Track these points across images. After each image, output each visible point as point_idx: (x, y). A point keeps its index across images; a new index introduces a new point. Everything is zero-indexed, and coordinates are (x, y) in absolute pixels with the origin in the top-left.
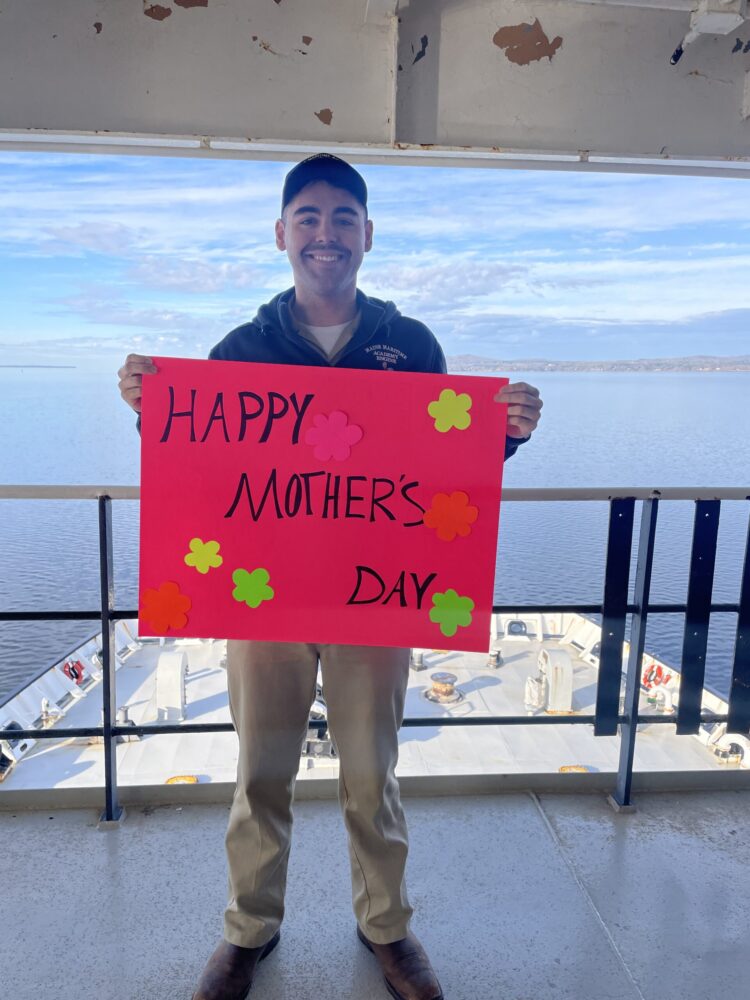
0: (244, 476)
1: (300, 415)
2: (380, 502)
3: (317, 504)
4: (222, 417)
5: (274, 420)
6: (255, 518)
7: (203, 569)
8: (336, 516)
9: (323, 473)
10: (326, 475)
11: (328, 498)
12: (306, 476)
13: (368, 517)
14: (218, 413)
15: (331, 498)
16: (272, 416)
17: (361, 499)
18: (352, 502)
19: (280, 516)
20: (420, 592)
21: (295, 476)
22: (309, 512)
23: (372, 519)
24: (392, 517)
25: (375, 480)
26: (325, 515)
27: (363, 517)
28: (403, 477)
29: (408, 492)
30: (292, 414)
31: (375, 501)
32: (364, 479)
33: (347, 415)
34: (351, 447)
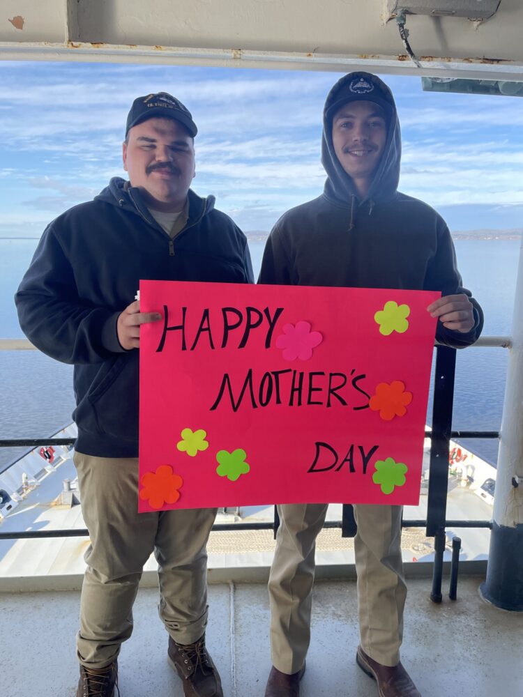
0: (226, 376)
1: (272, 325)
2: (336, 392)
3: (285, 396)
4: (208, 329)
5: (251, 329)
6: (235, 409)
7: (192, 453)
8: (300, 404)
10: (291, 372)
11: (293, 390)
12: (276, 374)
13: (325, 404)
14: (205, 326)
15: (296, 390)
16: (249, 326)
17: (320, 390)
18: (312, 392)
19: (255, 406)
20: (366, 460)
21: (267, 374)
22: (278, 401)
23: (329, 405)
24: (344, 403)
25: (331, 375)
26: (291, 404)
27: (321, 403)
28: (353, 371)
29: (357, 383)
31: (331, 391)
32: (322, 374)
33: (311, 324)
34: (312, 349)
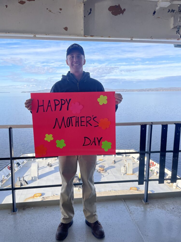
0: (57, 119)
1: (68, 104)
2: (88, 122)
3: (74, 123)
4: (50, 106)
5: (62, 105)
6: (60, 128)
7: (49, 141)
8: (78, 126)
9: (75, 116)
10: (75, 117)
11: (76, 122)
12: (71, 118)
13: (86, 125)
14: (49, 105)
15: (77, 122)
16: (62, 104)
17: (84, 122)
18: (82, 122)
19: (66, 127)
20: (99, 142)
21: (68, 118)
22: (72, 126)
23: (87, 126)
24: (91, 125)
25: (87, 117)
26: (76, 126)
27: (84, 126)
28: (93, 116)
29: (95, 119)
30: (66, 104)
31: (87, 122)
32: (84, 117)
33: (79, 103)
34: (81, 110)
